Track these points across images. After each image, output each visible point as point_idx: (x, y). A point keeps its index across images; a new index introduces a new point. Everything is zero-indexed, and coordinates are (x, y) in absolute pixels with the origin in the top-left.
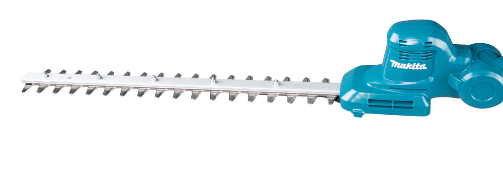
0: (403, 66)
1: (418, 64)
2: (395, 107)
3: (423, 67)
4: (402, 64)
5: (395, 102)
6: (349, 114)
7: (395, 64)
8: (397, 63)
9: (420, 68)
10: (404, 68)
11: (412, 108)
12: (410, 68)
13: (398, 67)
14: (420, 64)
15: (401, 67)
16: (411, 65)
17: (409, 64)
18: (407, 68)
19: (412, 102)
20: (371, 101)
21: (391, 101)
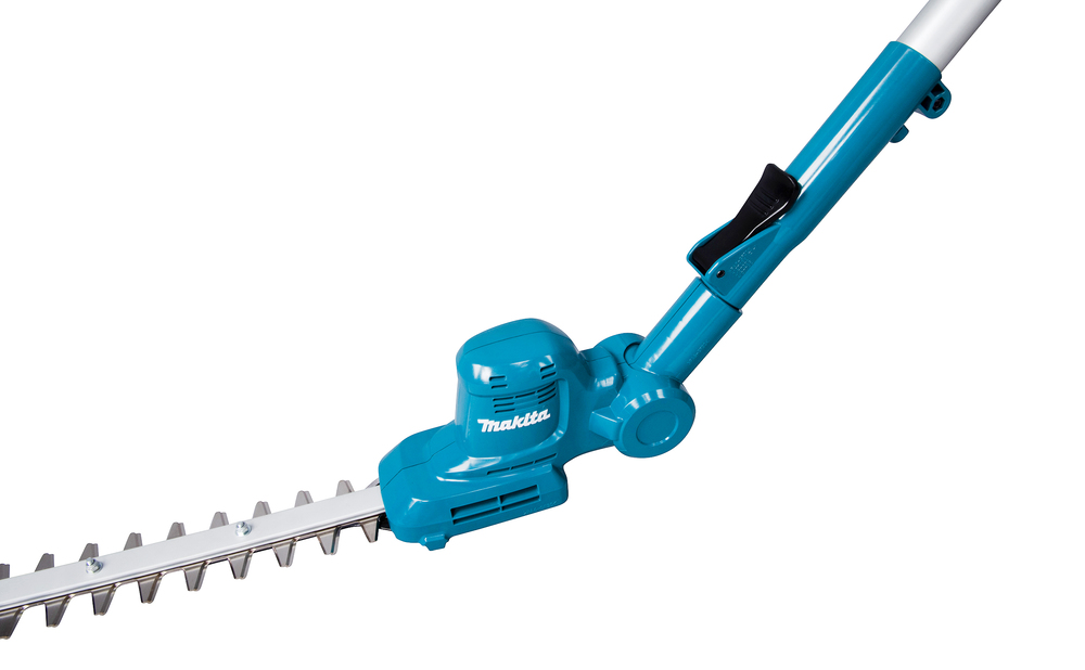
0: (507, 425)
1: (535, 412)
2: (504, 508)
3: (545, 415)
4: (504, 423)
5: (503, 498)
6: (418, 549)
7: (489, 425)
8: (492, 423)
9: (539, 420)
10: (509, 428)
11: (537, 498)
12: (520, 426)
13: (496, 429)
14: (538, 412)
15: (502, 428)
16: (521, 419)
17: (516, 417)
18: (513, 427)
19: (534, 487)
20: (454, 511)
21: (496, 498)
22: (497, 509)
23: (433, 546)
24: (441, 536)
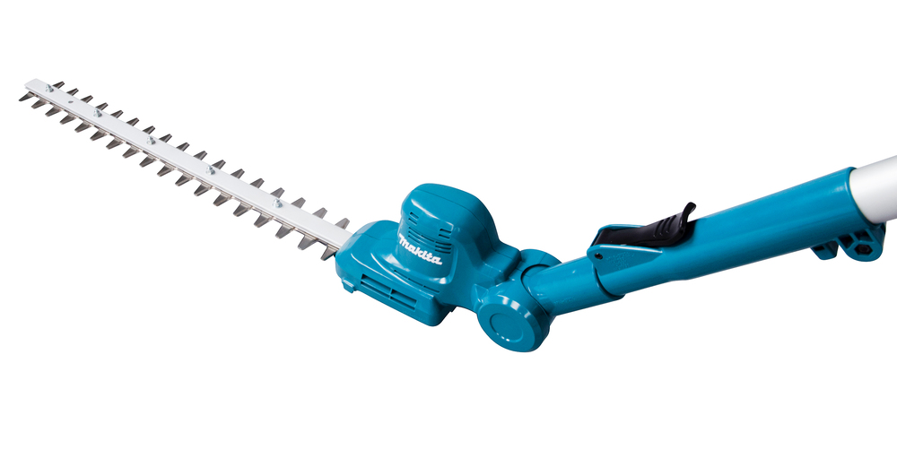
0: (411, 248)
1: (431, 254)
2: (392, 298)
3: (437, 260)
4: (411, 246)
5: (394, 292)
7: (403, 241)
8: (406, 242)
9: (432, 261)
10: (413, 252)
11: (413, 308)
12: (420, 256)
13: (406, 247)
14: (433, 255)
15: (409, 250)
16: (421, 252)
17: (419, 248)
18: (416, 253)
19: (415, 301)
20: (364, 277)
21: (389, 289)
22: (388, 296)
23: (346, 287)
24: (351, 285)
